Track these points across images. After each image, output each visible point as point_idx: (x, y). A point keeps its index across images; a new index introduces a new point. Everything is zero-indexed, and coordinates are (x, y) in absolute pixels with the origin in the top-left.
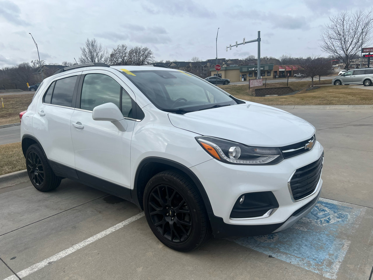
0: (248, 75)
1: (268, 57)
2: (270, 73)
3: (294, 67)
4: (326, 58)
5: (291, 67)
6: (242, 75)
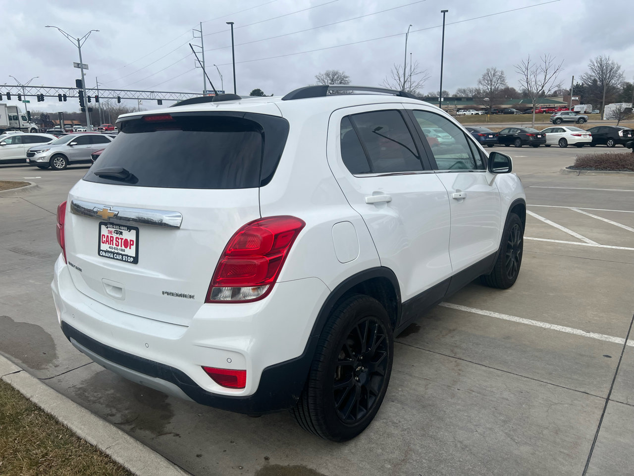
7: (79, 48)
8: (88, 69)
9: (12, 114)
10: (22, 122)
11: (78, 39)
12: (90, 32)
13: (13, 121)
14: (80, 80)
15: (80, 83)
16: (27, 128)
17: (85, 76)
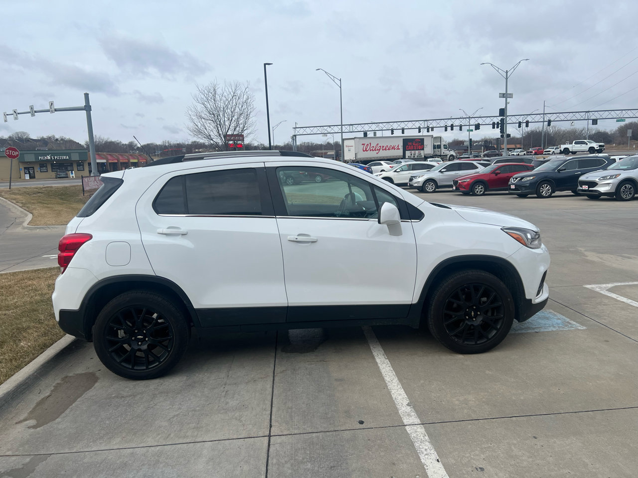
0: (37, 169)
1: (57, 137)
2: (83, 165)
3: (120, 158)
4: (159, 145)
5: (116, 156)
6: (25, 168)
7: (507, 79)
8: (512, 98)
9: (436, 144)
10: (443, 150)
11: (507, 71)
12: (520, 62)
13: (437, 150)
14: (504, 109)
15: (502, 112)
16: (447, 155)
17: (508, 105)
